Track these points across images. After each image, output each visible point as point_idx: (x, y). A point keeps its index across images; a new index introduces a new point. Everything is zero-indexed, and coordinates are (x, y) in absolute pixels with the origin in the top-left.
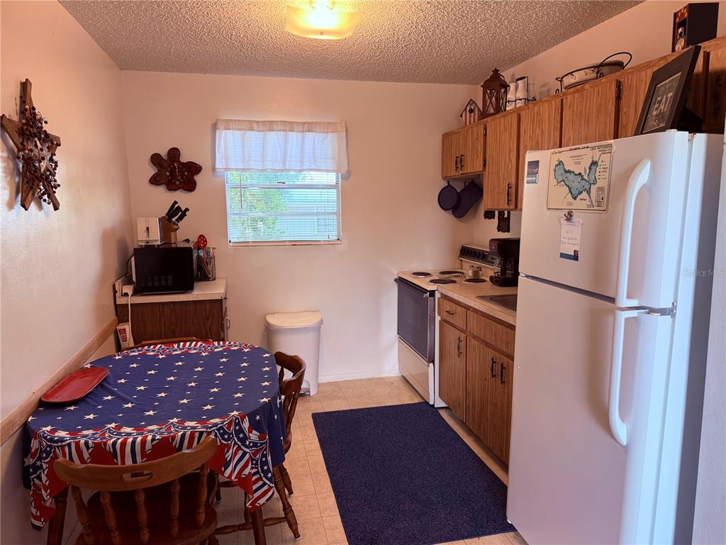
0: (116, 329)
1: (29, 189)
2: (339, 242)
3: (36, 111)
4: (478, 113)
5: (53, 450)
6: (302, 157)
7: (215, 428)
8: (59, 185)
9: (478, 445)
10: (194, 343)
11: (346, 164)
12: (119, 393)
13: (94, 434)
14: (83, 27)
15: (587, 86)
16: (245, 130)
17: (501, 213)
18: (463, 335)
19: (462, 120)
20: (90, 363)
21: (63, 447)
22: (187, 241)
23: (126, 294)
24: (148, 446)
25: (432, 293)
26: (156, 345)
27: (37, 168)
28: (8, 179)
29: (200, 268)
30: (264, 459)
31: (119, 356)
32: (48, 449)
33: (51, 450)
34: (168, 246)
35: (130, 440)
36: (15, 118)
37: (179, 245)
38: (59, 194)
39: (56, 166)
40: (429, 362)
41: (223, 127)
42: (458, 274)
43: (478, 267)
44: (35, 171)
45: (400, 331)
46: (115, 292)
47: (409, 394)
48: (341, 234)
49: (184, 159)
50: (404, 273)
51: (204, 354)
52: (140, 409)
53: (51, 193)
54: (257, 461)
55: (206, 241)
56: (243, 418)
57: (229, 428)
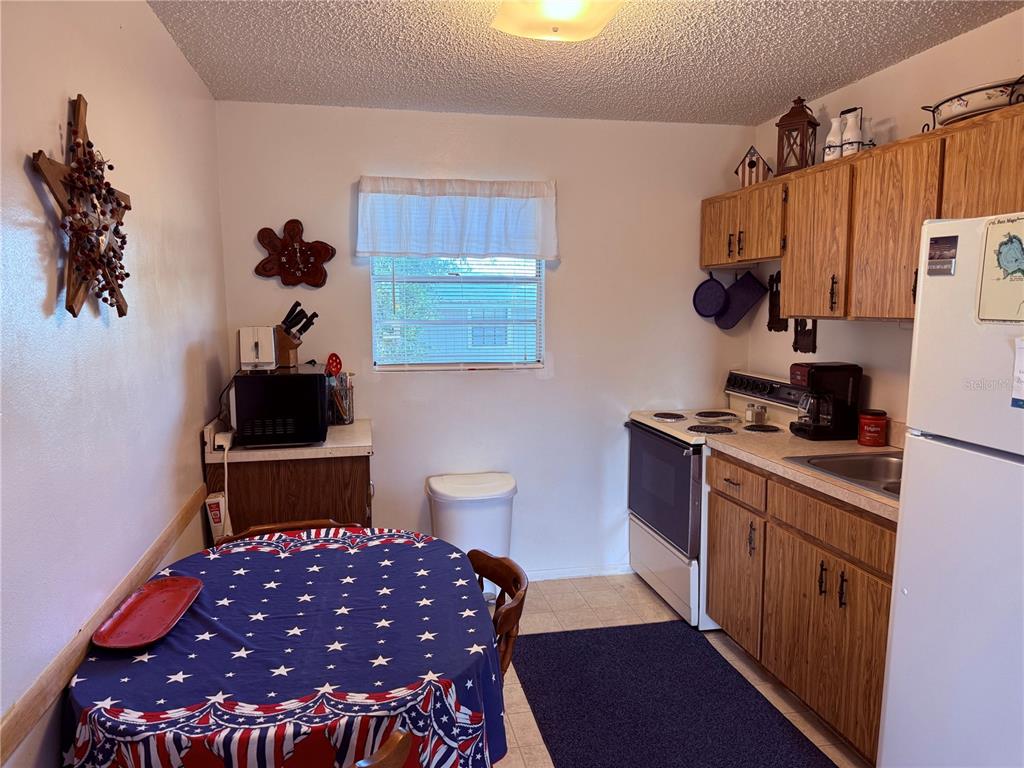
0: (205, 503)
1: (80, 279)
2: (540, 365)
3: (94, 149)
4: (764, 168)
5: (115, 749)
6: (487, 236)
7: (402, 709)
8: (127, 275)
9: (783, 698)
10: (333, 530)
11: (555, 245)
12: (221, 625)
13: (188, 718)
14: (165, 25)
15: (995, 116)
16: (402, 192)
17: (800, 323)
18: (758, 521)
19: (738, 179)
20: (170, 567)
21: (134, 744)
22: (312, 362)
23: (221, 448)
24: (288, 746)
25: (698, 449)
26: (272, 532)
27: (93, 246)
28: (46, 263)
29: (333, 405)
30: (479, 757)
31: (214, 554)
32: (108, 746)
33: (112, 748)
34: (285, 372)
35: (255, 734)
36: (60, 159)
37: (301, 372)
38: (128, 290)
39: (124, 242)
40: (691, 558)
41: (369, 189)
42: (729, 417)
43: (762, 407)
44: (91, 250)
45: (633, 505)
46: (203, 444)
47: (652, 605)
48: (542, 353)
49: (309, 237)
50: (639, 413)
51: (352, 551)
52: (262, 662)
53: (116, 287)
54: (467, 760)
55: (340, 363)
56: (447, 687)
57: (425, 708)
